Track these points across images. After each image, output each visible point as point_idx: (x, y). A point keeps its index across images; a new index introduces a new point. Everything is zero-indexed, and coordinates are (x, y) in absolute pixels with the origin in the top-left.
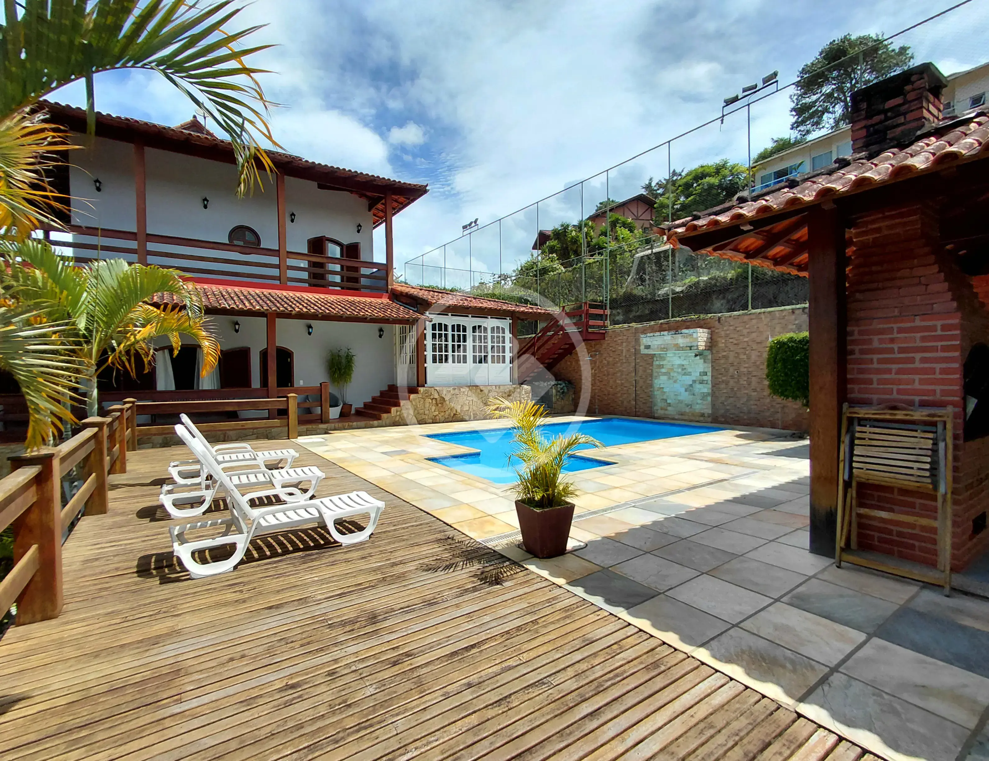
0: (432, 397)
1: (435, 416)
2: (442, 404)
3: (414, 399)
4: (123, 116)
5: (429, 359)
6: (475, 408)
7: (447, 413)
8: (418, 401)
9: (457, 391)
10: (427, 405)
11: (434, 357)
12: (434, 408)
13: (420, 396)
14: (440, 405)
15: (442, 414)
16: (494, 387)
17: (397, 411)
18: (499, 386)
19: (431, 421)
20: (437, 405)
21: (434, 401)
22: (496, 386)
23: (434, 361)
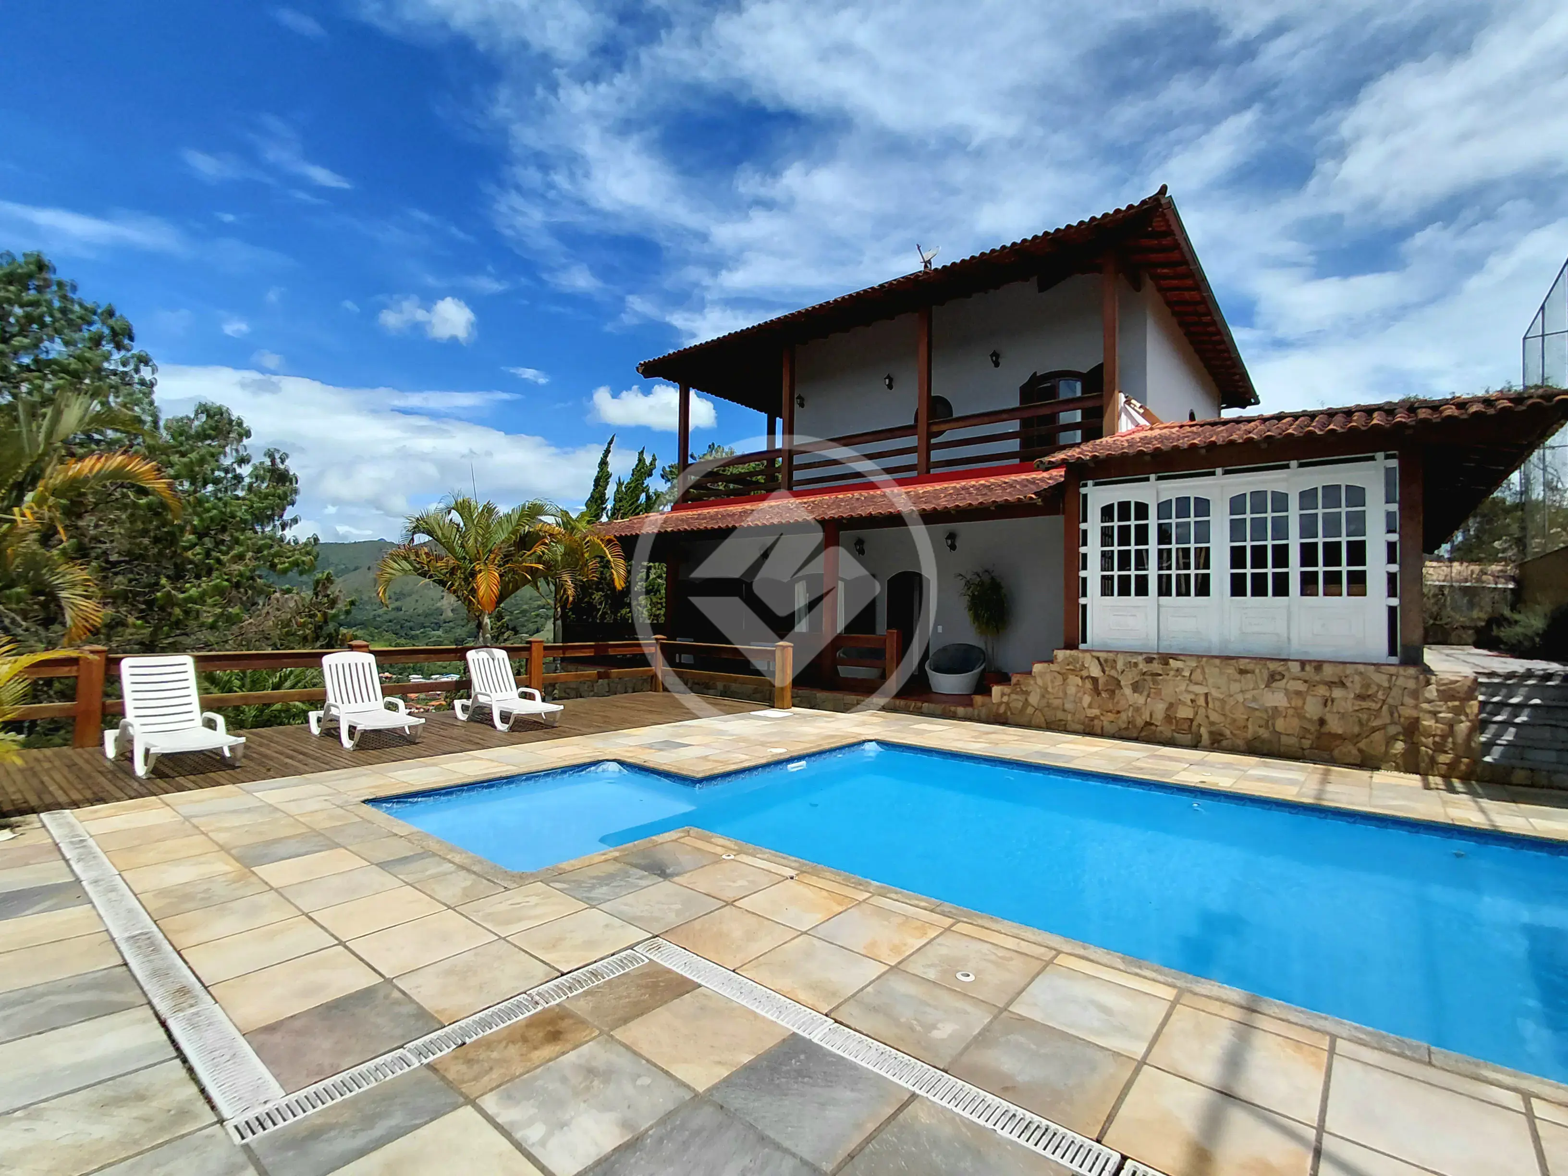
0: (1084, 673)
1: (1092, 719)
2: (1112, 693)
3: (1042, 674)
4: (761, 322)
5: (1094, 585)
6: (1214, 717)
7: (1124, 716)
8: (1048, 678)
9: (1156, 667)
10: (1072, 690)
11: (1106, 581)
12: (1087, 699)
13: (1053, 667)
14: (1104, 695)
15: (1111, 716)
16: (1295, 667)
17: (1003, 695)
18: (1319, 665)
19: (1080, 727)
20: (1096, 691)
21: (1088, 685)
22: (1303, 663)
23: (1107, 590)
